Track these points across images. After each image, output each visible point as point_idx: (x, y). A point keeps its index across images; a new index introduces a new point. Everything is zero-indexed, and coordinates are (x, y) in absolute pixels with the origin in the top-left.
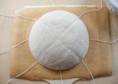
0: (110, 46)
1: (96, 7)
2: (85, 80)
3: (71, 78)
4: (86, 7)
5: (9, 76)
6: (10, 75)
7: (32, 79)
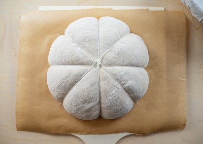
0: (185, 80)
1: (165, 9)
2: (139, 136)
3: (117, 132)
4: (148, 10)
5: (15, 127)
6: (17, 125)
7: (52, 133)
